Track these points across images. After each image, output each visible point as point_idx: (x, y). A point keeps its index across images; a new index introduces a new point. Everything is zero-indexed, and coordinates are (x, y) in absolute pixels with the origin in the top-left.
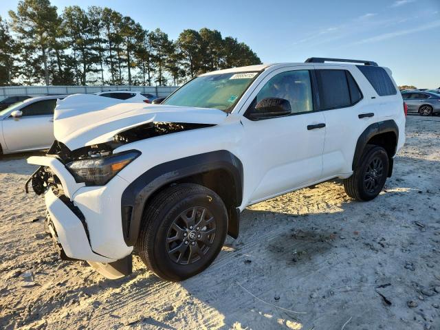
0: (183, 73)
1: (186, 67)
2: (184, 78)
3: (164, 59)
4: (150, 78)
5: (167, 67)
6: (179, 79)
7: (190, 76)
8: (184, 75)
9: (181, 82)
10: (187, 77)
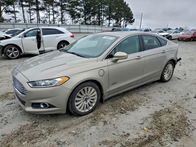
0: (79, 16)
1: (81, 11)
2: (80, 19)
3: (65, 5)
4: (54, 18)
5: (67, 10)
6: (76, 20)
7: (84, 18)
8: (80, 17)
9: (77, 22)
10: (81, 18)
